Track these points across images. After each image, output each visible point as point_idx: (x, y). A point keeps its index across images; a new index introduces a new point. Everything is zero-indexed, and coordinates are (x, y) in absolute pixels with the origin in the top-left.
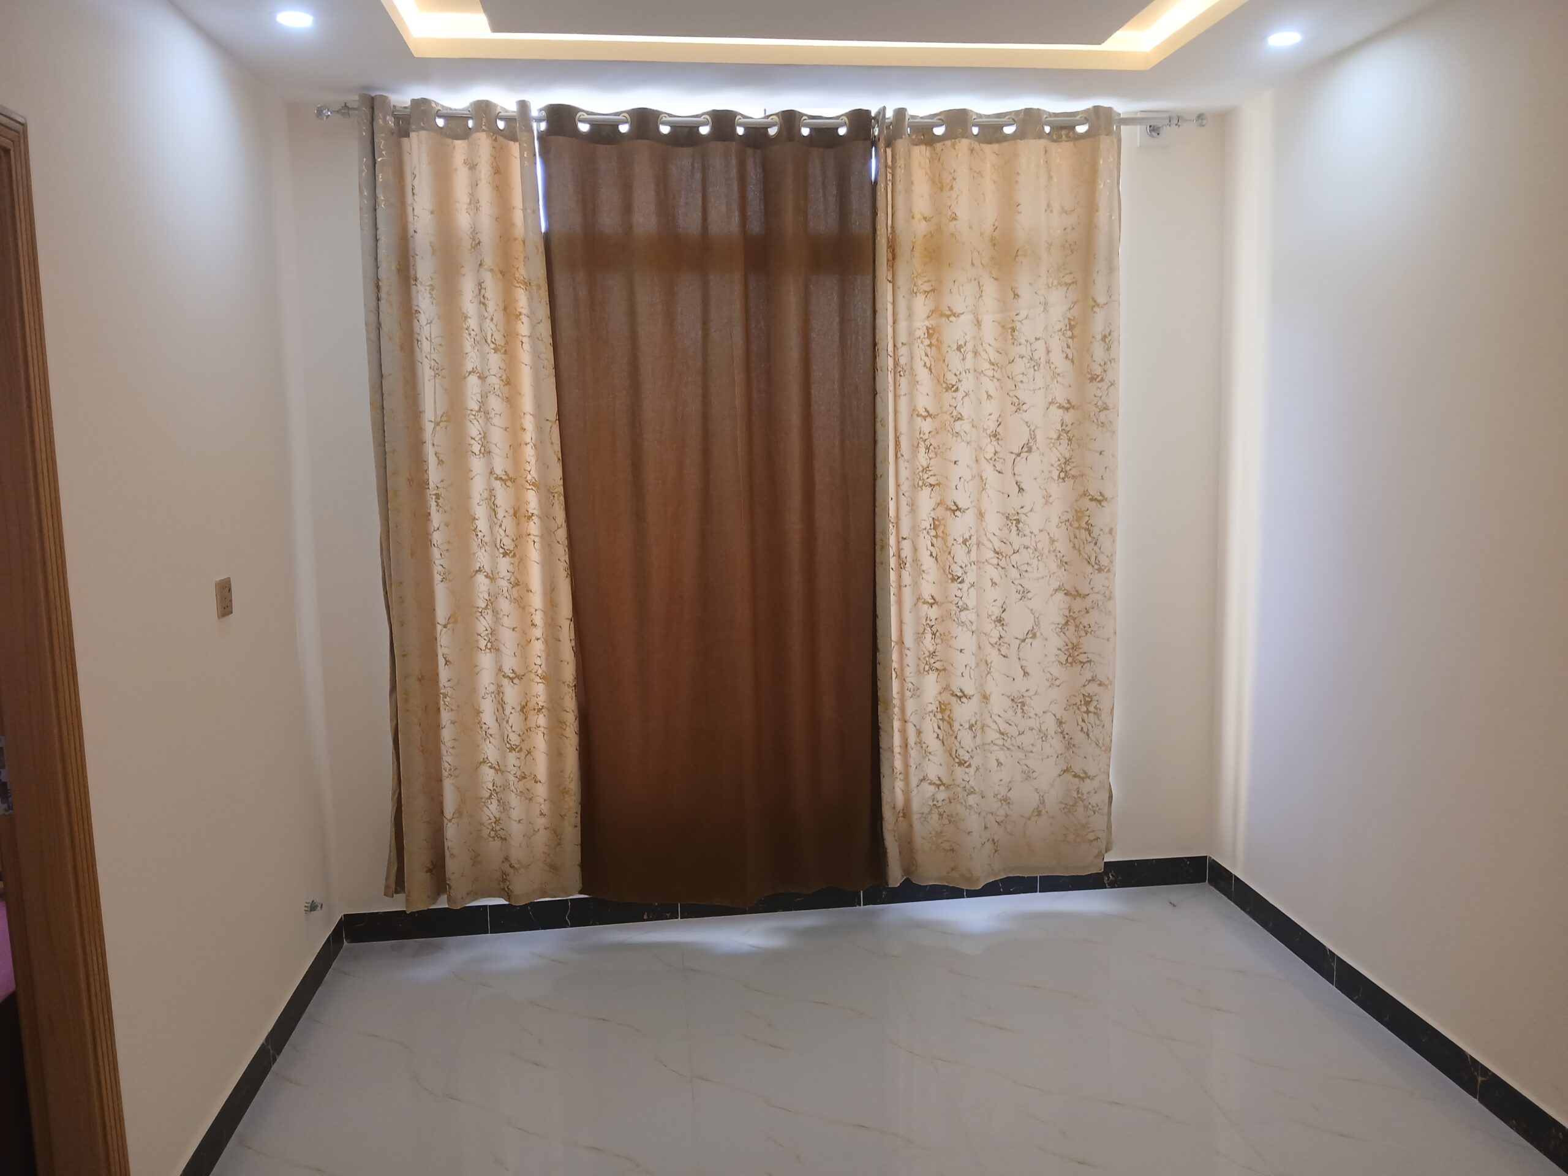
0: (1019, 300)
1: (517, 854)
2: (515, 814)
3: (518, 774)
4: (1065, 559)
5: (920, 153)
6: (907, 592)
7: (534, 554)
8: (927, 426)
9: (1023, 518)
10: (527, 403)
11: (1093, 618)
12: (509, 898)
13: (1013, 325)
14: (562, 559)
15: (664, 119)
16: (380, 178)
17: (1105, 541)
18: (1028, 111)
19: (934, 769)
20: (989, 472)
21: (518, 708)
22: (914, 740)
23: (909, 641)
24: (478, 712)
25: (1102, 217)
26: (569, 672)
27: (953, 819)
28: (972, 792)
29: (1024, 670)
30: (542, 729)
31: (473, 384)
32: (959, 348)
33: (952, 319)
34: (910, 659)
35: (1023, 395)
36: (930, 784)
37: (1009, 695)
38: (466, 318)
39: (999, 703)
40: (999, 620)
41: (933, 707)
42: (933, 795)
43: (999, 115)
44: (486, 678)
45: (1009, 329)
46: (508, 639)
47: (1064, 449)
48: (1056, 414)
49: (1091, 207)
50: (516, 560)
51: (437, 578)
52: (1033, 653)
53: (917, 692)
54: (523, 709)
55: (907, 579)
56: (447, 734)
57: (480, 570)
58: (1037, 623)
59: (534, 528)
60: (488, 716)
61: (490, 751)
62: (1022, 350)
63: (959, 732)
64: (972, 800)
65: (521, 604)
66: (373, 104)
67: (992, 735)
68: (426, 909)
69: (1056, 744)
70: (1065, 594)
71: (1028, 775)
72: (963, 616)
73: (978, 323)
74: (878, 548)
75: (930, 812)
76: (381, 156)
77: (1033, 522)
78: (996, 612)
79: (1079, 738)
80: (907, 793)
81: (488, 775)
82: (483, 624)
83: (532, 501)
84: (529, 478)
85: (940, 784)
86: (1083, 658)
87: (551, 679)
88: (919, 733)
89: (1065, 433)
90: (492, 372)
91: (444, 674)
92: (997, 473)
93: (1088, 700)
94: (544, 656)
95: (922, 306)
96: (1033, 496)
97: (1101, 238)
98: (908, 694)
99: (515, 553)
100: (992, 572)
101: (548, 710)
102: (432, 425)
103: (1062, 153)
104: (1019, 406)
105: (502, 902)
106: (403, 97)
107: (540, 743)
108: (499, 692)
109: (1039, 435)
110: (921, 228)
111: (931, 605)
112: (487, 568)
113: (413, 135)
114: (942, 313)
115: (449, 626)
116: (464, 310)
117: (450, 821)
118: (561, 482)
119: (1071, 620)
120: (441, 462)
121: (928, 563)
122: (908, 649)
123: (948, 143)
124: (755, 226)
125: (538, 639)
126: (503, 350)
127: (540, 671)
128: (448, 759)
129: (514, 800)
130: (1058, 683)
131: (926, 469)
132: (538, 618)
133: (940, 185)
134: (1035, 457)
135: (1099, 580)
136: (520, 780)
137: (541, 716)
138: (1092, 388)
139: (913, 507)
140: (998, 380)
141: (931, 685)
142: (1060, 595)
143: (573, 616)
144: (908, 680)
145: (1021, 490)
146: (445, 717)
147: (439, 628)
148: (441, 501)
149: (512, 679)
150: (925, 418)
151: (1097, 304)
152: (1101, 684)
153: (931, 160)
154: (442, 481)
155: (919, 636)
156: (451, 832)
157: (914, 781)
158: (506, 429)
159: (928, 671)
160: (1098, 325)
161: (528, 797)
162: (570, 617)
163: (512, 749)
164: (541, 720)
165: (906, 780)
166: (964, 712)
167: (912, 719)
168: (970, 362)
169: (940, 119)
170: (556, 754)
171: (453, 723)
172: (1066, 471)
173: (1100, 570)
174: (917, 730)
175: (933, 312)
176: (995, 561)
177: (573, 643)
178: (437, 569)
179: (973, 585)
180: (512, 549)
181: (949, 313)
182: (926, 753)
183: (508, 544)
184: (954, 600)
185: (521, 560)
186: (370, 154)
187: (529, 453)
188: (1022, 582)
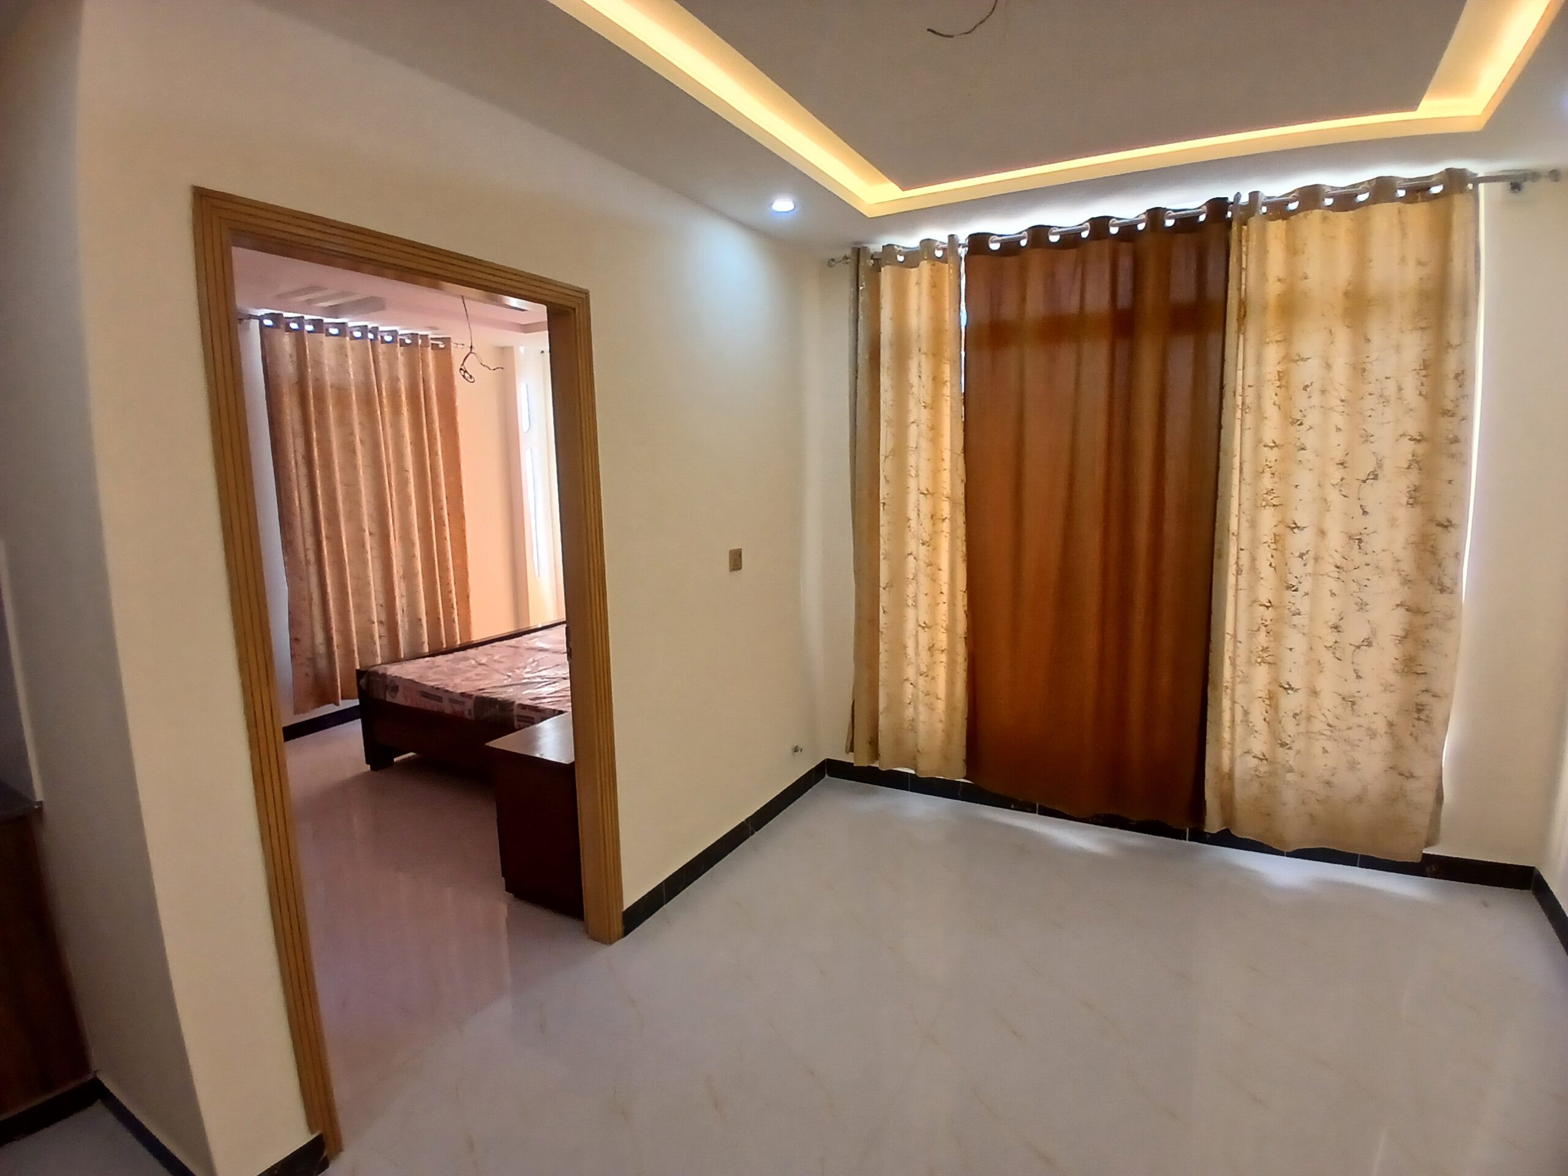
0: (1370, 343)
1: (922, 744)
2: (922, 718)
3: (925, 691)
4: (1408, 578)
5: (1277, 227)
6: (1242, 595)
7: (944, 544)
8: (1272, 455)
9: (1365, 538)
10: (946, 442)
11: (1433, 634)
12: (916, 771)
13: (1363, 367)
14: (960, 549)
15: (1054, 231)
16: (861, 299)
17: (1449, 563)
18: (1380, 179)
19: (1259, 744)
20: (1334, 496)
21: (927, 648)
22: (1241, 718)
23: (1242, 636)
24: (905, 647)
25: (1457, 265)
26: (962, 626)
27: (1272, 790)
28: (1291, 771)
29: (1357, 673)
30: (944, 664)
31: (913, 431)
32: (1305, 388)
33: (1301, 363)
34: (1242, 649)
35: (1371, 428)
36: (1254, 757)
37: (1340, 693)
38: (912, 386)
39: (1329, 701)
40: (1336, 628)
41: (1263, 694)
42: (1257, 766)
43: (1354, 186)
44: (910, 626)
45: (1359, 370)
46: (923, 602)
47: (1413, 477)
48: (1407, 447)
49: (1445, 258)
50: (930, 548)
51: (882, 557)
52: (1368, 660)
53: (1246, 680)
54: (930, 649)
55: (1243, 584)
56: (883, 658)
57: (911, 554)
58: (1374, 632)
59: (946, 526)
60: (910, 651)
61: (910, 673)
62: (1370, 388)
63: (1283, 718)
64: (1290, 777)
65: (934, 579)
66: (858, 252)
67: (1318, 725)
68: (866, 765)
69: (1382, 743)
70: (1407, 610)
71: (1353, 766)
72: (1296, 620)
73: (1328, 366)
74: (1215, 556)
75: (1251, 780)
76: (862, 286)
77: (1376, 543)
78: (1333, 619)
79: (1408, 741)
80: (1232, 760)
81: (909, 689)
82: (911, 590)
83: (945, 508)
84: (945, 493)
85: (1263, 758)
86: (1420, 670)
87: (951, 630)
88: (1246, 713)
89: (1416, 463)
90: (922, 422)
91: (883, 619)
92: (1343, 497)
93: (1420, 708)
94: (947, 615)
95: (1273, 354)
96: (1377, 519)
97: (1456, 286)
98: (1238, 680)
99: (931, 543)
100: (1331, 584)
101: (948, 652)
102: (884, 458)
103: (1418, 212)
104: (1367, 438)
105: (913, 772)
106: (876, 247)
107: (941, 673)
108: (916, 636)
109: (1387, 463)
110: (1274, 289)
111: (1268, 607)
112: (914, 553)
113: (882, 269)
114: (1290, 359)
115: (887, 589)
116: (911, 382)
117: (881, 714)
118: (963, 496)
119: (1409, 636)
120: (887, 481)
121: (1266, 571)
122: (1240, 642)
123: (1301, 214)
124: (1124, 301)
125: (944, 603)
126: (930, 407)
127: (944, 625)
128: (883, 674)
129: (922, 709)
130: (1392, 688)
131: (1270, 492)
132: (945, 589)
133: (1293, 250)
134: (1380, 484)
135: (1441, 600)
136: (926, 695)
137: (944, 655)
138: (1445, 424)
139: (1253, 524)
140: (1348, 415)
141: (1261, 676)
142: (1401, 611)
143: (966, 590)
144: (1238, 668)
145: (1365, 513)
146: (882, 647)
147: (881, 589)
148: (885, 507)
149: (923, 628)
150: (1272, 448)
151: (1449, 346)
152: (1434, 696)
153: (1287, 231)
154: (888, 494)
155: (1253, 633)
156: (882, 720)
157: (1238, 752)
158: (929, 459)
159: (1260, 663)
160: (1452, 363)
161: (931, 708)
162: (964, 590)
163: (921, 675)
164: (943, 658)
165: (1232, 750)
166: (1290, 703)
167: (1240, 700)
168: (1316, 399)
169: (1294, 196)
170: (951, 683)
171: (886, 651)
172: (1417, 497)
173: (1442, 591)
174: (1244, 710)
175: (1283, 358)
176: (1336, 575)
177: (966, 609)
178: (882, 551)
179: (1306, 594)
180: (928, 540)
181: (1297, 358)
182: (1251, 731)
183: (926, 538)
184: (1287, 605)
185: (934, 549)
186: (855, 287)
187: (946, 476)
188: (1361, 595)
